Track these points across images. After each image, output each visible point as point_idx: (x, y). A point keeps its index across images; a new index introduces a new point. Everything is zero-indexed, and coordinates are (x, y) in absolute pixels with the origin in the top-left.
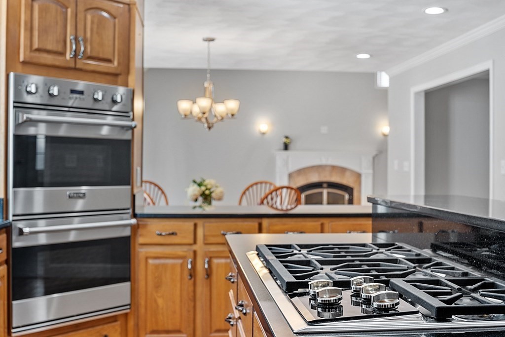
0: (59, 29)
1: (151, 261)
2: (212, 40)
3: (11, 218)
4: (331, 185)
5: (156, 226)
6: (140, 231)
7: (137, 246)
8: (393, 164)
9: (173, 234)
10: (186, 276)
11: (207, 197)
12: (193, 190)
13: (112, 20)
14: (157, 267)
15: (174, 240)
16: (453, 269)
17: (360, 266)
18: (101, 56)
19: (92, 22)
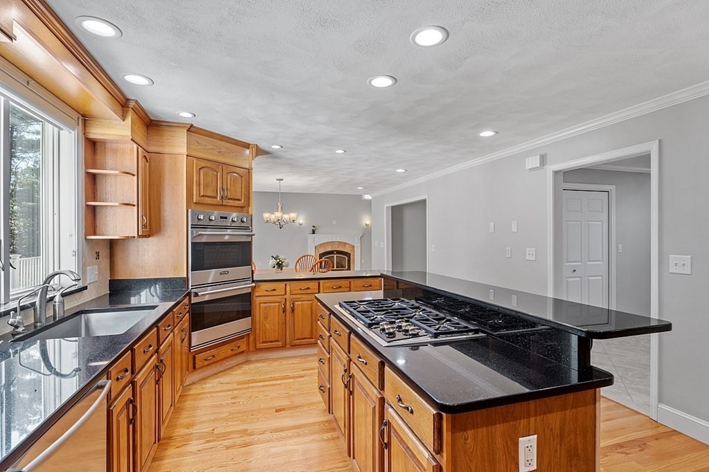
0: (214, 184)
1: (262, 305)
2: (282, 180)
3: (190, 287)
4: (338, 252)
5: (265, 286)
6: (257, 289)
7: (254, 297)
8: (375, 244)
9: (274, 290)
10: (281, 312)
11: (280, 265)
12: (273, 262)
13: (240, 178)
14: (265, 308)
15: (275, 293)
16: (431, 312)
17: (391, 312)
18: (235, 198)
19: (231, 180)
